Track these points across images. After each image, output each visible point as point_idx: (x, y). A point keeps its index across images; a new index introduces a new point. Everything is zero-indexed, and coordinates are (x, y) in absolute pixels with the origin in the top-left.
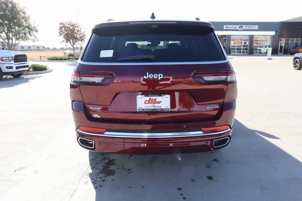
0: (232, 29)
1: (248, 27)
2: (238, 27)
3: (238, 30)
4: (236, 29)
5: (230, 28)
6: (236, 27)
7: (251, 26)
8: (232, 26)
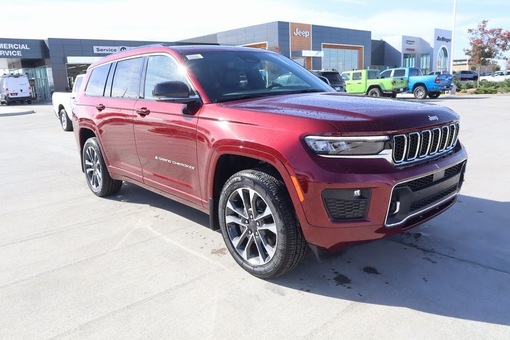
0: (109, 52)
2: (117, 49)
5: (105, 52)
6: (115, 50)
8: (107, 48)
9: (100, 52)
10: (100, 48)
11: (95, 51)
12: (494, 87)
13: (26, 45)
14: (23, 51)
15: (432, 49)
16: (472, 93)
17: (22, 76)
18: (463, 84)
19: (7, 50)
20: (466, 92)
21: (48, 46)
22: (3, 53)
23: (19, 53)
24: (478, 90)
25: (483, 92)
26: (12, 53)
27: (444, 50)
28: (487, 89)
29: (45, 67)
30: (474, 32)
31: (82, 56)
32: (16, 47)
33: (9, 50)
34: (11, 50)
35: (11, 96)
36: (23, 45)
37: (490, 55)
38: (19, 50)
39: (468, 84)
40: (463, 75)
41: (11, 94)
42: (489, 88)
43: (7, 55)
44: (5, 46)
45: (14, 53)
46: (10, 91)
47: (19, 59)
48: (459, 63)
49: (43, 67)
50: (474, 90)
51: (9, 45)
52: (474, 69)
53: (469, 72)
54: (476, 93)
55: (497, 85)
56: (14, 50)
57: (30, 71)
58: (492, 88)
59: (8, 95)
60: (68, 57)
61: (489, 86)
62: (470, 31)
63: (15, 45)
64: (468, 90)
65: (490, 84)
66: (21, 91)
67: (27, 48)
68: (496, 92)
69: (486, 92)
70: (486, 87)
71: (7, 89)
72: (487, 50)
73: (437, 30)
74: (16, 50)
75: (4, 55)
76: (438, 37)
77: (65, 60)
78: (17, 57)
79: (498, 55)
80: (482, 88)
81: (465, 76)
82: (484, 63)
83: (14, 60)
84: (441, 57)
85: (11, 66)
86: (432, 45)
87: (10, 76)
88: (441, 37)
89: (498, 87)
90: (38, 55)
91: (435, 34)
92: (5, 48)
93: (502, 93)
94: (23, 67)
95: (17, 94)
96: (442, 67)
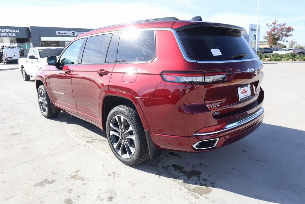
0: (65, 35)
1: (80, 33)
2: (70, 33)
3: (70, 36)
4: (69, 36)
5: (63, 34)
6: (69, 34)
7: (83, 32)
8: (64, 32)
9: (60, 34)
10: (60, 32)
11: (57, 34)
12: (280, 57)
13: (18, 30)
14: (16, 33)
15: (248, 35)
16: (267, 61)
17: (15, 47)
18: (263, 55)
19: (7, 33)
20: (265, 60)
21: (30, 30)
22: (5, 35)
23: (14, 35)
24: (271, 59)
25: (274, 60)
26: (10, 35)
27: (255, 36)
28: (276, 58)
29: (29, 43)
30: (269, 25)
31: (50, 37)
32: (13, 31)
33: (8, 33)
34: (10, 33)
35: (8, 59)
36: (16, 30)
37: (278, 39)
38: (14, 33)
39: (266, 55)
40: (265, 50)
41: (9, 58)
42: (277, 58)
43: (8, 35)
44: (6, 31)
45: (12, 35)
46: (8, 56)
47: (15, 38)
48: (264, 43)
49: (28, 43)
50: (269, 59)
51: (9, 30)
52: (271, 47)
53: (269, 49)
54: (270, 61)
55: (282, 56)
56: (12, 33)
57: (22, 45)
58: (279, 58)
59: (7, 58)
60: (42, 37)
61: (277, 57)
62: (267, 25)
63: (12, 30)
64: (266, 59)
65: (278, 56)
66: (15, 56)
67: (19, 32)
68: (281, 60)
69: (275, 60)
70: (275, 57)
71: (7, 55)
72: (276, 37)
73: (251, 25)
74: (13, 33)
75: (6, 35)
76: (252, 29)
77: (40, 39)
78: (13, 37)
79: (283, 39)
80: (273, 58)
81: (266, 50)
82: (275, 44)
83: (13, 38)
84: (253, 40)
85: (11, 42)
86: (248, 33)
87: (8, 48)
88: (253, 29)
89: (282, 57)
90: (25, 36)
91: (250, 27)
92: (6, 32)
93: (284, 61)
94: (17, 43)
95: (12, 58)
96: (254, 46)
